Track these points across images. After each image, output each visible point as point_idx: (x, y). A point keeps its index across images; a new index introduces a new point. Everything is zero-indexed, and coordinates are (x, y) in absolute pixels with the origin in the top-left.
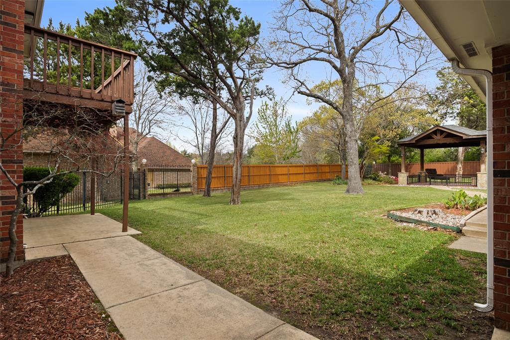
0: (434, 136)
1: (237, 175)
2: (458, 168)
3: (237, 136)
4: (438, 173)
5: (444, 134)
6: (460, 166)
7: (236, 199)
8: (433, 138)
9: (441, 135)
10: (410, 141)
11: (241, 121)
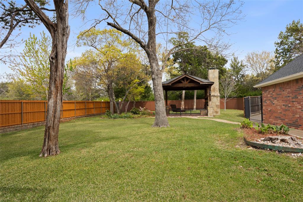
0: (183, 82)
1: (55, 112)
2: (182, 104)
3: (56, 56)
4: (177, 108)
5: (189, 80)
6: (183, 103)
7: (54, 147)
8: (182, 83)
9: (187, 81)
10: (168, 84)
11: (64, 35)
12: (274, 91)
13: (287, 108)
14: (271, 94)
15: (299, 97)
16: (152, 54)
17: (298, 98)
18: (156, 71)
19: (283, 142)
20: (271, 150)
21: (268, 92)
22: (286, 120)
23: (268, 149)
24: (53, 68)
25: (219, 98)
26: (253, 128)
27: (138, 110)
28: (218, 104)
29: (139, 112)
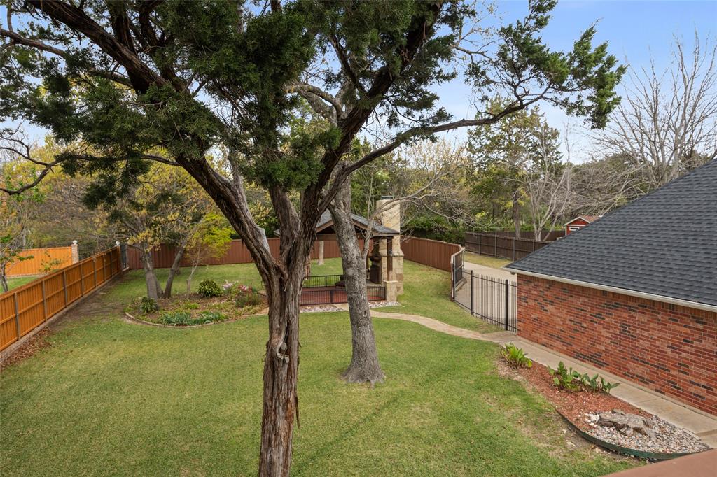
12: (549, 288)
13: (578, 328)
14: (541, 291)
15: (607, 319)
16: (346, 222)
17: (603, 319)
18: (355, 259)
19: (639, 432)
20: (636, 457)
21: (533, 285)
22: (574, 346)
23: (633, 456)
24: (284, 375)
25: (402, 261)
26: (534, 368)
27: (215, 286)
28: (399, 271)
29: (219, 290)
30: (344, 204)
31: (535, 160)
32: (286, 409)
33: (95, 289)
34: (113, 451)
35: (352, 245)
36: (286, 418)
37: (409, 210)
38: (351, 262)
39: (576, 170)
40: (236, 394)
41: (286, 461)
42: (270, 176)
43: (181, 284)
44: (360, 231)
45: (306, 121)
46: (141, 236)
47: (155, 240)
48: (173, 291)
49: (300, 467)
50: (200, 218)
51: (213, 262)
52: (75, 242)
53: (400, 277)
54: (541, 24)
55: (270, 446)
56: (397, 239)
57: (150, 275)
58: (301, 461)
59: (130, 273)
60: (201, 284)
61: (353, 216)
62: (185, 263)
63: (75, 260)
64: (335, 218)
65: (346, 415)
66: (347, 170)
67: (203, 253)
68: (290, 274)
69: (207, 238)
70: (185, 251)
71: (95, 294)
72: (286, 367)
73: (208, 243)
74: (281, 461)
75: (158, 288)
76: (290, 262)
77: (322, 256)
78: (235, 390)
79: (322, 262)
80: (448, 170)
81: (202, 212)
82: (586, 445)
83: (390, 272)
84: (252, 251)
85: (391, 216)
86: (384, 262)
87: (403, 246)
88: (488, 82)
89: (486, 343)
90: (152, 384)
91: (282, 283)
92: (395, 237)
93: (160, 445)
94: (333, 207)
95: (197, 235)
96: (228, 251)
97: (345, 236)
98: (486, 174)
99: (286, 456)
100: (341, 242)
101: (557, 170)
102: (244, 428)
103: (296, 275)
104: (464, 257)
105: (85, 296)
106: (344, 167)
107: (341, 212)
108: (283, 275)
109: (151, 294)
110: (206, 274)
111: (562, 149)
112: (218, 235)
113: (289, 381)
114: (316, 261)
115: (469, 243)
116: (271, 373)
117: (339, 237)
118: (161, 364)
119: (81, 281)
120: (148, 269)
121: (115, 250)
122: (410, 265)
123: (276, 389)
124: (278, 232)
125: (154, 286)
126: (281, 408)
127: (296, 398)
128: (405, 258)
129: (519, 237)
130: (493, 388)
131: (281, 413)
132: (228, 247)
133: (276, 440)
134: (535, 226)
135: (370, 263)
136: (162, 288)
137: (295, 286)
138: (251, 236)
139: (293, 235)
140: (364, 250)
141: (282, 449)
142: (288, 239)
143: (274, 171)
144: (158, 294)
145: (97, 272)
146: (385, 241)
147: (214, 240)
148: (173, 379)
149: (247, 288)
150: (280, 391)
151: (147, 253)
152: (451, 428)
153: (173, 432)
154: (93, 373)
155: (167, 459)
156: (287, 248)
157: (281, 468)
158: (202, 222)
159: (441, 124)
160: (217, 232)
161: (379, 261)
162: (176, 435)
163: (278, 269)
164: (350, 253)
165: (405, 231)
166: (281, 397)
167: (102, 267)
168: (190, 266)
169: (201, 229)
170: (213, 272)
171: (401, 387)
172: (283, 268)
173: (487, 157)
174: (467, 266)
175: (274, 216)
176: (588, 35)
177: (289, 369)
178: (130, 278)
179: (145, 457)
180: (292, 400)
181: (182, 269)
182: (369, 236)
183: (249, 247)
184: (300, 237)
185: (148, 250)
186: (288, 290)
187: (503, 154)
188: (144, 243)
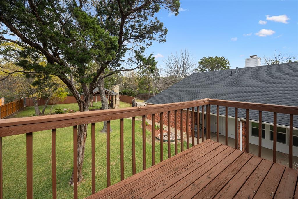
16: (103, 91)
24: (83, 128)
25: (119, 101)
26: (149, 126)
27: (61, 110)
28: (118, 104)
29: (62, 111)
30: (102, 86)
31: (154, 76)
32: (84, 137)
33: (12, 113)
34: (24, 161)
35: (104, 97)
36: (84, 139)
37: (121, 88)
38: (104, 101)
39: (164, 78)
40: (68, 140)
41: (83, 150)
42: (82, 82)
43: (48, 110)
44: (106, 93)
45: (93, 62)
46: (34, 95)
47: (39, 96)
48: (45, 112)
49: (87, 155)
50: (56, 90)
51: (60, 103)
52: (3, 97)
53: (118, 106)
54: (143, 52)
55: (79, 146)
56: (118, 96)
57: (36, 107)
58: (87, 154)
59: (27, 107)
60: (56, 110)
61: (105, 89)
62: (50, 104)
63: (3, 104)
64: (100, 90)
65: (101, 141)
66: (101, 79)
67: (57, 100)
68: (86, 103)
69: (58, 96)
70: (50, 100)
71: (12, 115)
72: (84, 126)
73: (59, 97)
74: (82, 150)
75: (39, 111)
76: (86, 100)
77: (96, 101)
78: (67, 139)
79: (96, 102)
80: (133, 78)
81: (57, 88)
82: (158, 141)
83: (116, 105)
84: (76, 97)
85: (116, 89)
86: (114, 102)
87: (120, 98)
88: (133, 62)
89: (139, 121)
90: (38, 141)
91: (84, 105)
92: (117, 95)
93: (41, 157)
94: (99, 87)
95: (55, 94)
96: (66, 99)
97: (102, 94)
98: (142, 79)
99: (83, 149)
100: (101, 96)
101: (159, 79)
102: (70, 148)
103: (88, 103)
104: (136, 100)
105: (8, 116)
106: (100, 78)
107: (101, 88)
108: (84, 103)
109: (37, 113)
110: (57, 107)
111: (160, 74)
112: (62, 95)
113: (85, 129)
114: (95, 102)
115: (138, 97)
116: (80, 128)
117: (101, 95)
118: (41, 134)
119: (7, 110)
120: (36, 105)
121: (21, 100)
122: (122, 103)
123: (81, 132)
124: (83, 94)
125: (38, 111)
126: (82, 137)
127: (87, 134)
128: (120, 101)
129: (150, 95)
130: (139, 131)
131: (82, 138)
132: (66, 98)
133: (81, 145)
134: (153, 92)
135: (110, 102)
136: (41, 112)
137: (87, 106)
138: (76, 94)
139: (87, 94)
140: (107, 98)
141: (82, 147)
142: (86, 94)
143: (83, 81)
144: (39, 113)
145: (14, 107)
146: (115, 96)
147: (61, 96)
148: (46, 138)
149: (72, 110)
150: (82, 132)
151: (36, 100)
152: (128, 141)
153: (46, 152)
154: (14, 139)
155: (44, 160)
156: (85, 97)
157: (82, 152)
158: (57, 91)
159: (122, 70)
160: (62, 94)
161: (113, 101)
162: (47, 153)
163: (83, 102)
164: (104, 99)
165: (120, 93)
166: (82, 134)
167: (15, 106)
168: (52, 104)
169: (56, 93)
170: (60, 106)
171: (116, 133)
172: (84, 101)
173: (142, 75)
174: (136, 102)
175: (82, 89)
176: (151, 55)
177: (85, 126)
178: (27, 109)
179: (36, 161)
180: (85, 134)
181: (48, 106)
182: (109, 94)
183: (75, 96)
184: (89, 94)
185: (37, 99)
186: (85, 107)
187: (146, 74)
188: (35, 97)
